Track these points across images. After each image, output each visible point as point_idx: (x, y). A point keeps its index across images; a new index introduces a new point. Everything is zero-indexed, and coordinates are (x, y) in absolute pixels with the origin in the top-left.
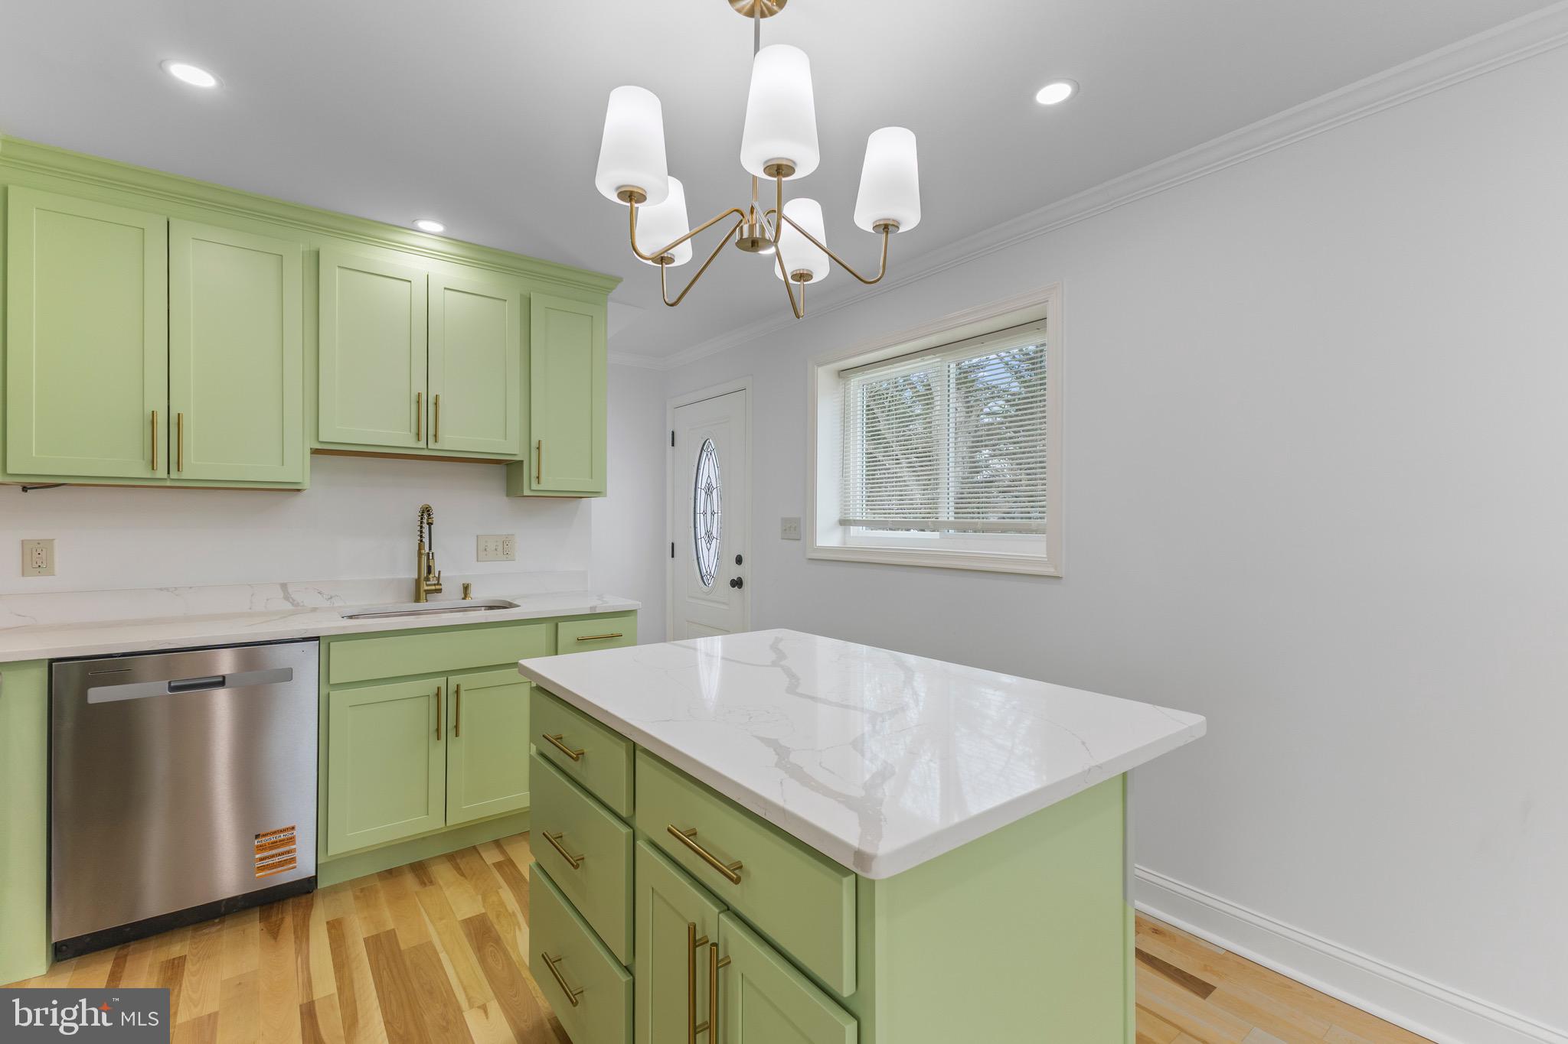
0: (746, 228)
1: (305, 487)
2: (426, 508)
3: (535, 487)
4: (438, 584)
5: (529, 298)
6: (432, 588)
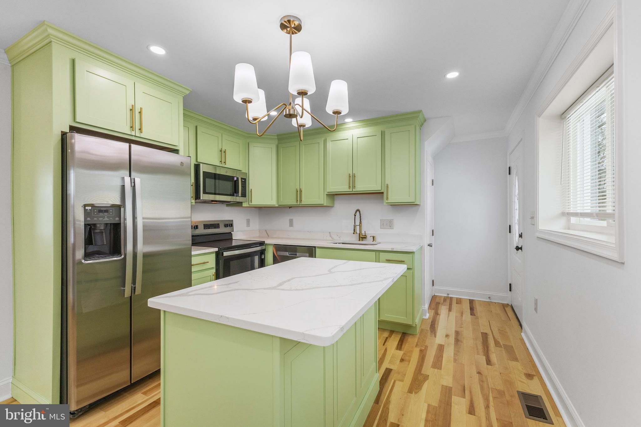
0: (287, 110)
1: (325, 205)
2: (358, 210)
3: (387, 201)
4: (365, 235)
5: (384, 132)
6: (363, 236)
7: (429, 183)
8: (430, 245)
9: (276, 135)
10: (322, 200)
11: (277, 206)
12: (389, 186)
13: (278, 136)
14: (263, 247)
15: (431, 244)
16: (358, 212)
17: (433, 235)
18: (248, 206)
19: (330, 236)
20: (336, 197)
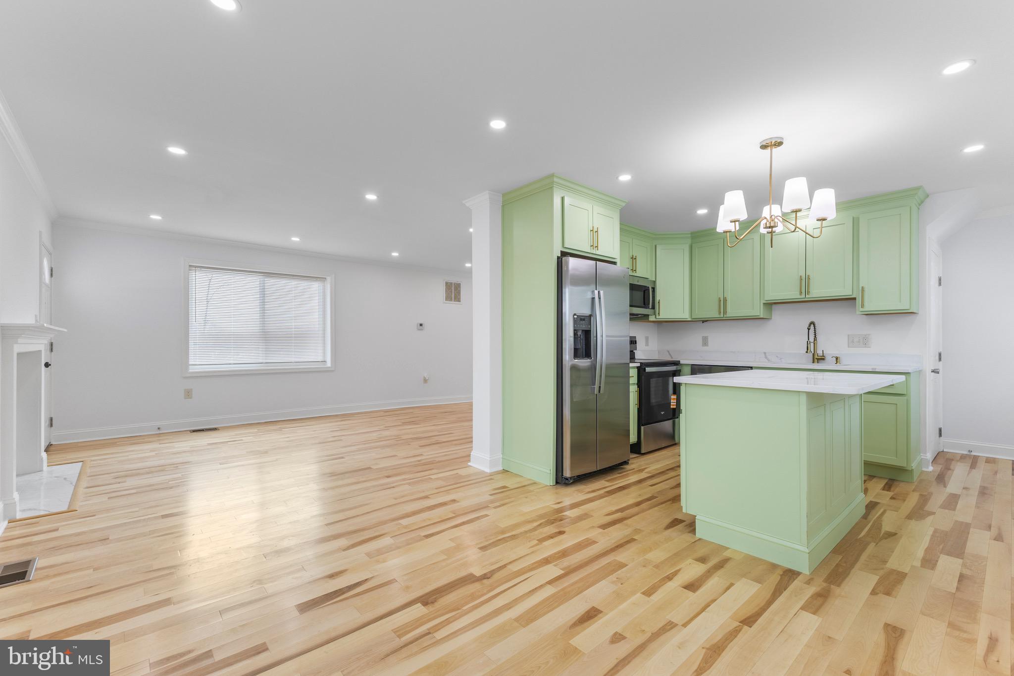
1: (762, 317)
2: (812, 323)
3: (862, 310)
4: (823, 356)
5: (858, 218)
6: (820, 357)
7: (934, 282)
8: (935, 371)
9: (690, 232)
10: (759, 311)
11: (690, 319)
12: (866, 290)
13: (692, 233)
14: (679, 368)
15: (938, 369)
16: (812, 326)
17: (940, 359)
18: (655, 320)
19: (766, 357)
20: (774, 306)
